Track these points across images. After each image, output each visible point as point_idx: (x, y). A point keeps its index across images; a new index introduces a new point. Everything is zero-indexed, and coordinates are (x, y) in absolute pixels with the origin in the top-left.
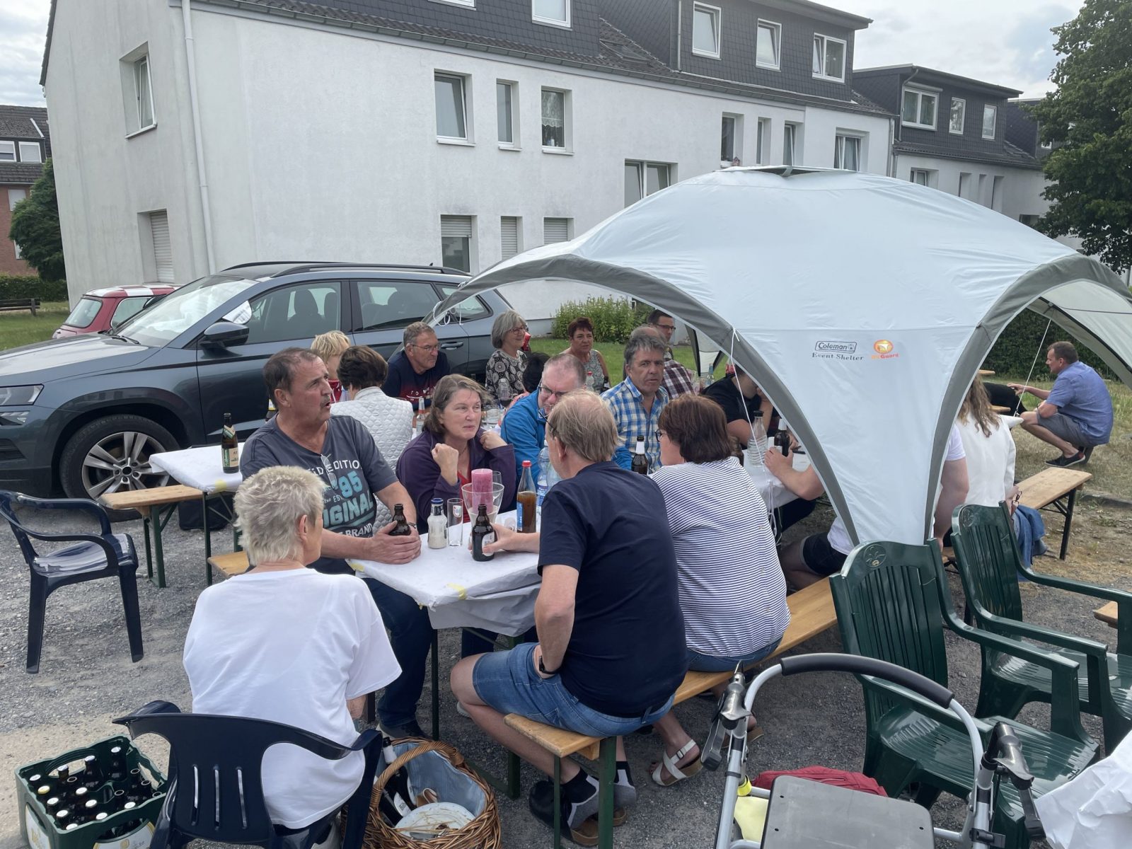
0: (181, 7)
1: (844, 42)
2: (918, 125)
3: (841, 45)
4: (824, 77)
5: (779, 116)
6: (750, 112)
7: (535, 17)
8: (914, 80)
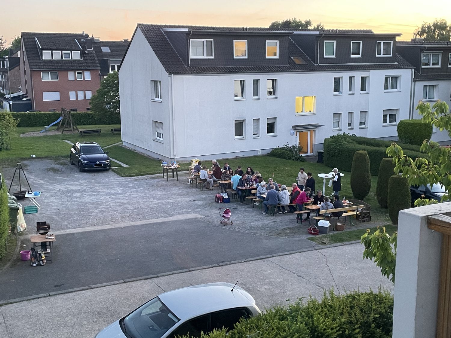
0: (171, 76)
2: (431, 66)
3: (390, 43)
4: (382, 55)
5: (358, 75)
7: (267, 57)
8: (427, 50)
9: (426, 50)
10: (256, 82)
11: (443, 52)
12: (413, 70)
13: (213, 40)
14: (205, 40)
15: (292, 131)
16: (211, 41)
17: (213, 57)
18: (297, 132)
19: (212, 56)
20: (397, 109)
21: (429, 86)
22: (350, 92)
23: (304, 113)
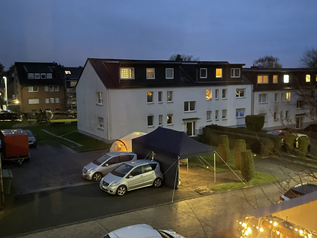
0: (108, 90)
1: (240, 69)
3: (239, 70)
4: (234, 77)
5: (221, 88)
6: (213, 89)
7: (166, 78)
10: (160, 93)
11: (269, 74)
12: (253, 85)
15: (182, 122)
16: (133, 69)
17: (134, 78)
18: (185, 123)
20: (244, 108)
21: (262, 94)
22: (216, 99)
23: (189, 111)
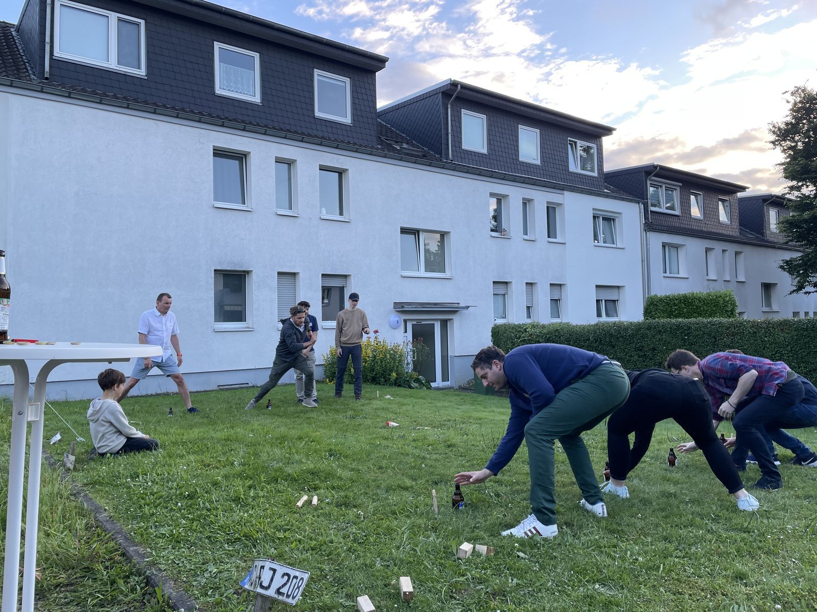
1: (594, 146)
2: (664, 210)
3: (592, 148)
4: (579, 171)
5: (541, 198)
6: (515, 194)
7: (318, 114)
8: (656, 175)
9: (654, 176)
11: (681, 184)
12: (642, 206)
13: (142, 22)
14: (114, 16)
15: (395, 317)
16: (138, 25)
17: (141, 72)
18: (405, 321)
19: (139, 68)
20: (618, 287)
21: (670, 245)
22: (526, 237)
23: (422, 273)
